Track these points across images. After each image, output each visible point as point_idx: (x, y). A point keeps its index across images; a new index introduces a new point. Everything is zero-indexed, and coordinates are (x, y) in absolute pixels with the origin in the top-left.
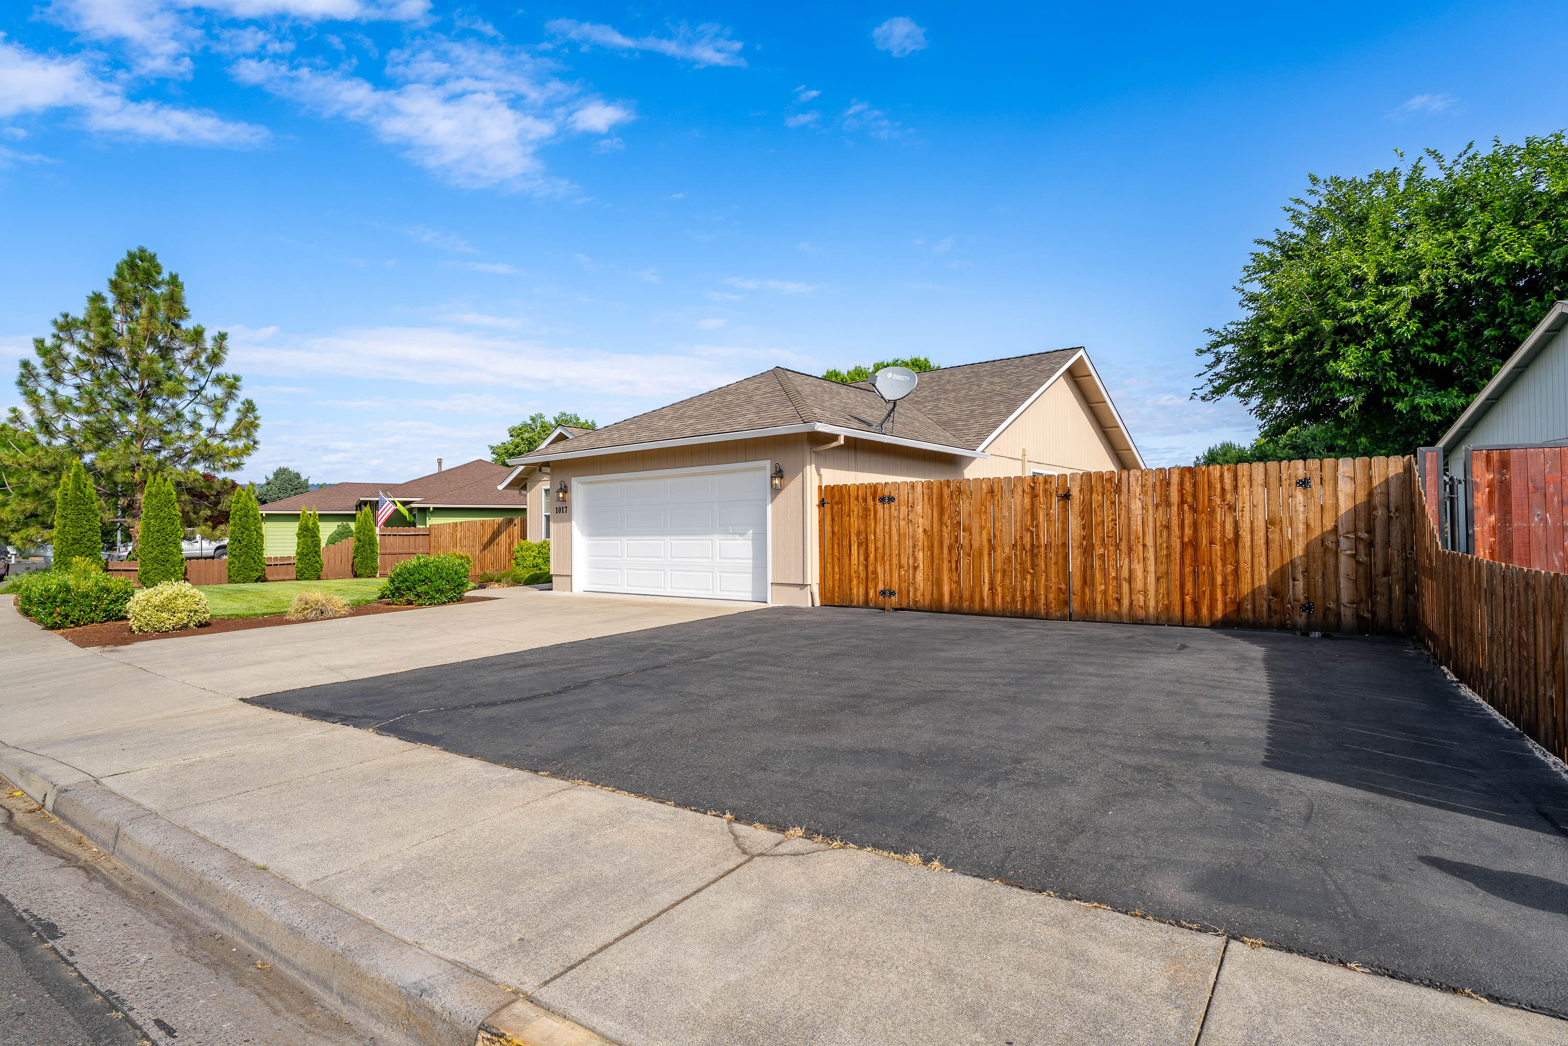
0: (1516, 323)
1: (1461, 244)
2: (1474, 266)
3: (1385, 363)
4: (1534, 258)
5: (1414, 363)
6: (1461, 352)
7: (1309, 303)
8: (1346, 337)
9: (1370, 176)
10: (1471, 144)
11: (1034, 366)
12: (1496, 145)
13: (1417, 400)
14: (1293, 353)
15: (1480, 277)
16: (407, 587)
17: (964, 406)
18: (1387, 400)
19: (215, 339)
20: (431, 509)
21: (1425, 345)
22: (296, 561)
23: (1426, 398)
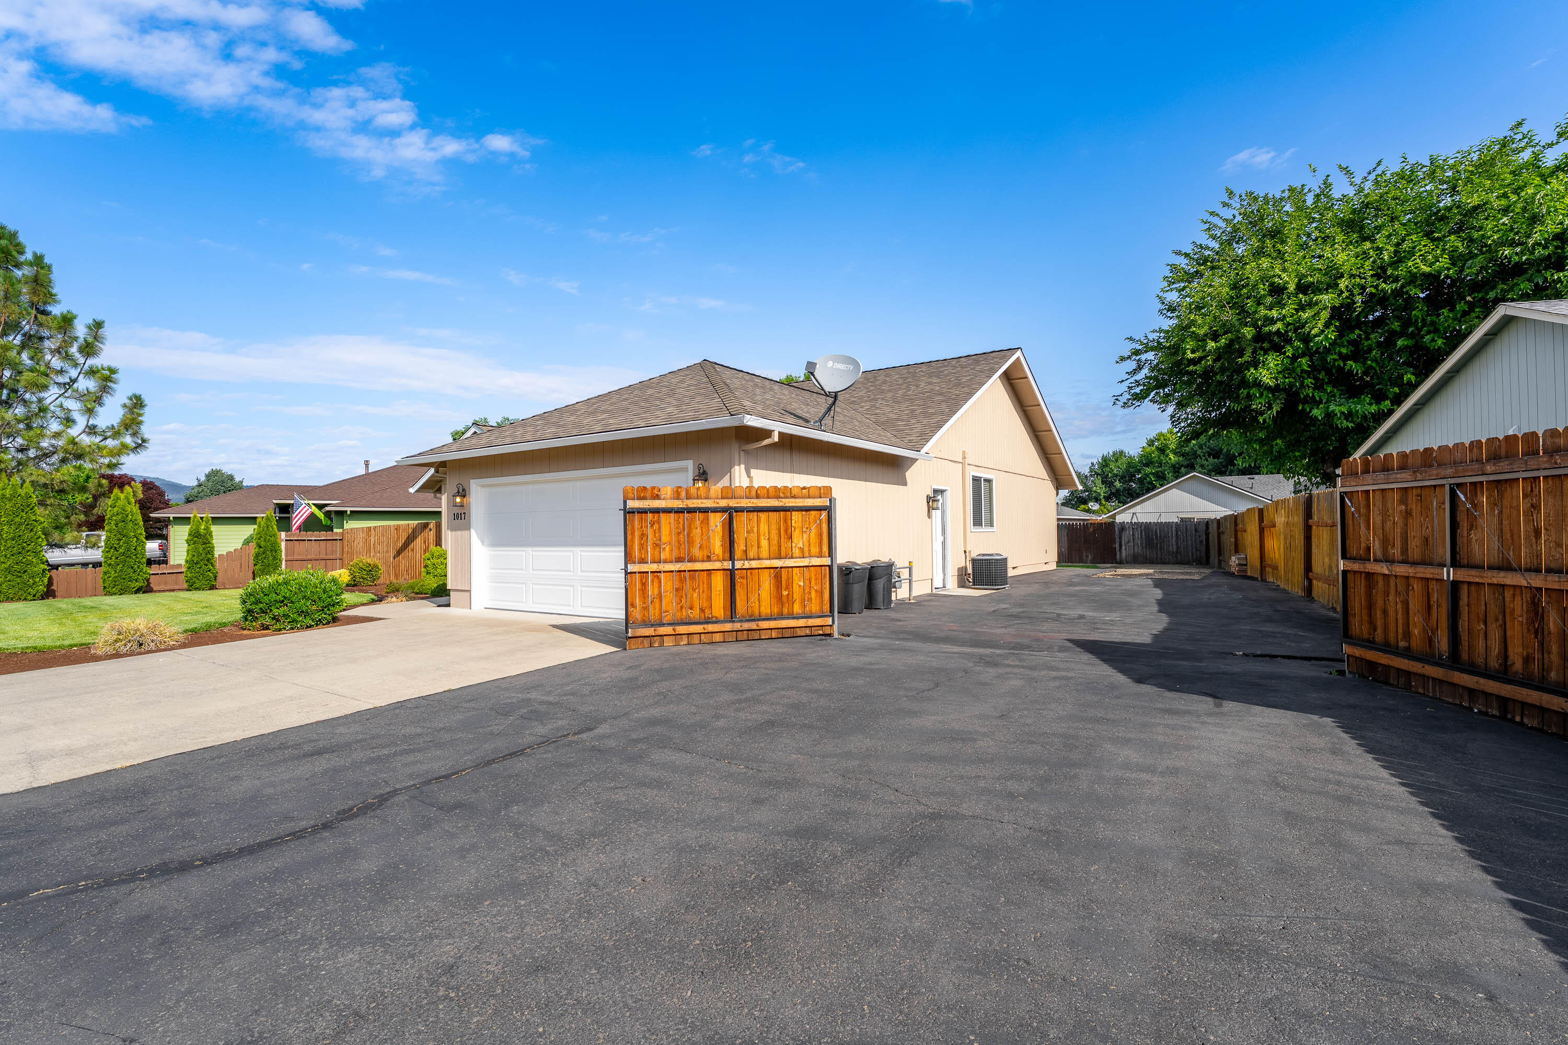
0: (1429, 332)
1: (1376, 255)
2: (1389, 277)
3: (1303, 371)
4: (1448, 269)
5: (1328, 372)
6: (1375, 360)
7: (1228, 312)
8: (1266, 345)
9: (1283, 191)
10: (1380, 162)
11: (972, 367)
12: (1404, 162)
13: (1332, 407)
14: (1215, 361)
15: (1396, 288)
16: (261, 609)
17: (904, 406)
18: (1303, 407)
19: (89, 327)
20: (349, 513)
21: (1340, 354)
22: (183, 570)
23: (1340, 406)
